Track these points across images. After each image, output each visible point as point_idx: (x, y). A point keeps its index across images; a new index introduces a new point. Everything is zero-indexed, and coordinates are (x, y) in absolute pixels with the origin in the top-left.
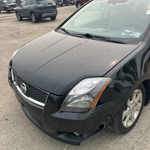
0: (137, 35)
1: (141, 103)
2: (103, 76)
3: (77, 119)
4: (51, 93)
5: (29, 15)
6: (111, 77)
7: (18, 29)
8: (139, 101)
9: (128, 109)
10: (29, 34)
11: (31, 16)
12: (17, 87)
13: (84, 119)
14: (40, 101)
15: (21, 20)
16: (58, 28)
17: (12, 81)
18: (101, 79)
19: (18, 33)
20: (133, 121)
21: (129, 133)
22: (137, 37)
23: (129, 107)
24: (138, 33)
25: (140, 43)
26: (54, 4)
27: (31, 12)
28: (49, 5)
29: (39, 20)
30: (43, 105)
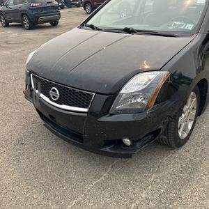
0: (190, 27)
1: (195, 111)
2: (159, 70)
3: (133, 120)
4: (97, 93)
5: (20, 19)
6: (169, 71)
7: (7, 37)
8: (193, 109)
9: (183, 115)
10: (23, 43)
11: (23, 20)
12: (42, 95)
13: (142, 118)
14: (80, 107)
15: (7, 25)
16: (82, 25)
17: (32, 91)
18: (158, 73)
19: (6, 42)
20: (188, 133)
21: (183, 147)
22: (190, 29)
23: (184, 113)
24: (190, 25)
25: (195, 35)
26: (56, 3)
27: (23, 15)
28: (48, 5)
29: (34, 25)
30: (86, 110)
